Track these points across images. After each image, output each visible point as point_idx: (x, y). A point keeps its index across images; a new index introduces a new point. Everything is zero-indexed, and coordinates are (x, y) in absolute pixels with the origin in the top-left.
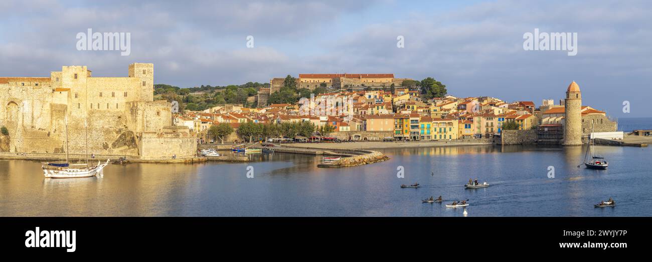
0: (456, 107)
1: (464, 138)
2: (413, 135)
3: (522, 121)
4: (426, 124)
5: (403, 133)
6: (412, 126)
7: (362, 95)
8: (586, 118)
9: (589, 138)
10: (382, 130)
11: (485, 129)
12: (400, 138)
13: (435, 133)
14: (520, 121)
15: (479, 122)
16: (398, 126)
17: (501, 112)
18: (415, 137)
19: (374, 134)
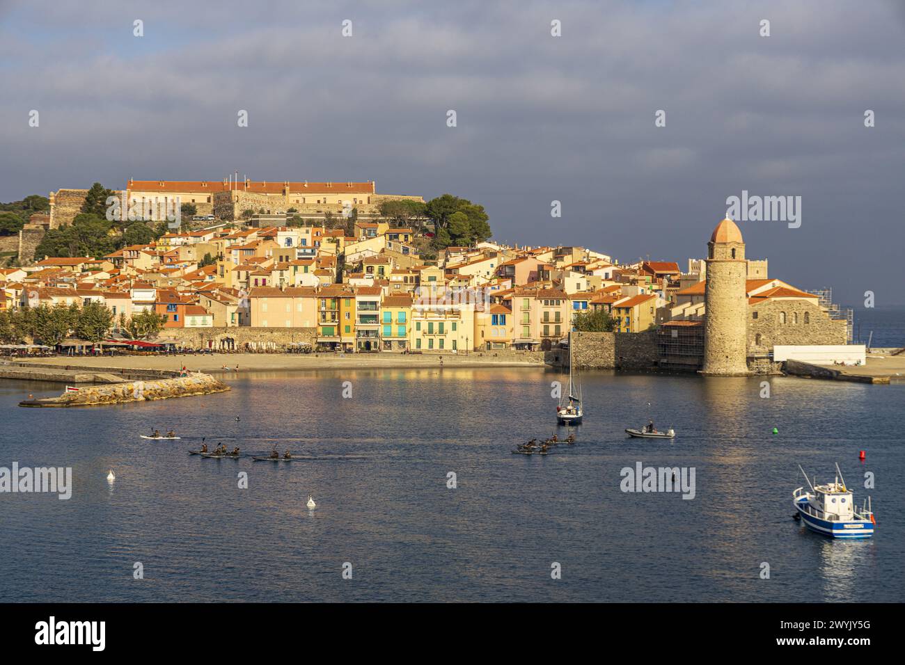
0: (492, 271)
1: (489, 348)
2: (363, 340)
3: (628, 309)
4: (395, 312)
5: (339, 334)
6: (361, 316)
7: (268, 238)
8: (763, 308)
9: (771, 359)
10: (288, 324)
11: (540, 328)
12: (333, 345)
13: (419, 334)
14: (623, 312)
15: (527, 310)
16: (329, 316)
17: (584, 287)
18: (368, 345)
19: (268, 334)
